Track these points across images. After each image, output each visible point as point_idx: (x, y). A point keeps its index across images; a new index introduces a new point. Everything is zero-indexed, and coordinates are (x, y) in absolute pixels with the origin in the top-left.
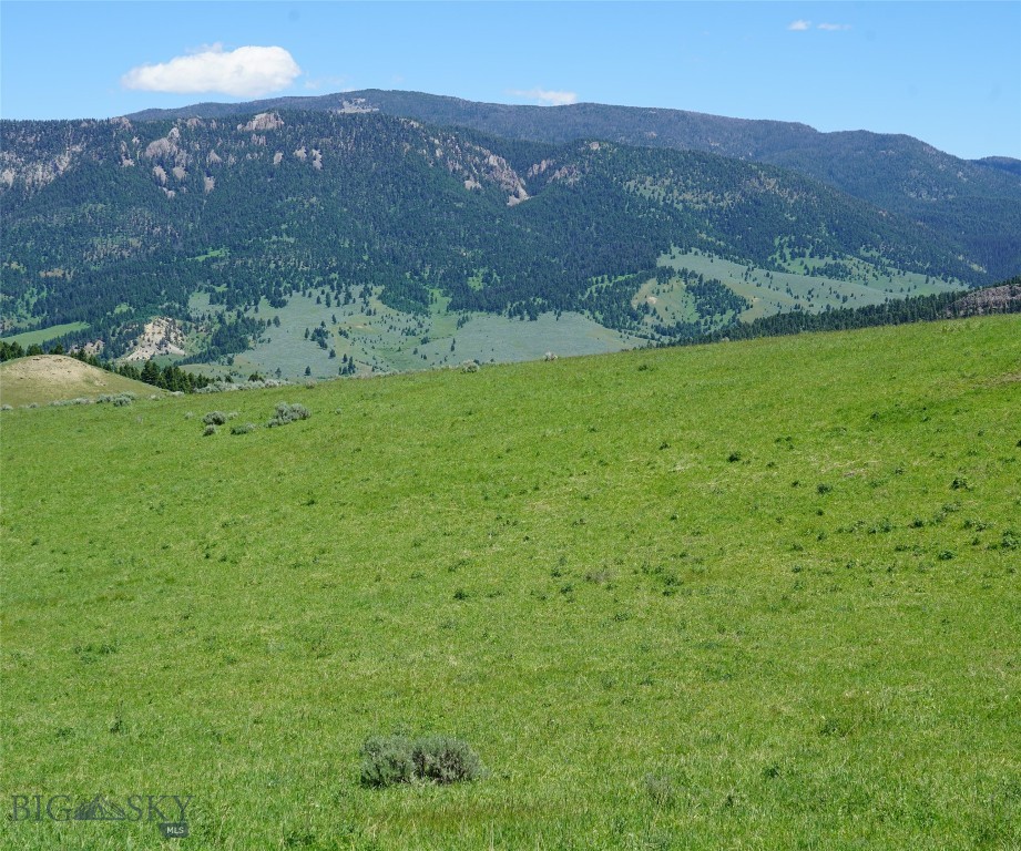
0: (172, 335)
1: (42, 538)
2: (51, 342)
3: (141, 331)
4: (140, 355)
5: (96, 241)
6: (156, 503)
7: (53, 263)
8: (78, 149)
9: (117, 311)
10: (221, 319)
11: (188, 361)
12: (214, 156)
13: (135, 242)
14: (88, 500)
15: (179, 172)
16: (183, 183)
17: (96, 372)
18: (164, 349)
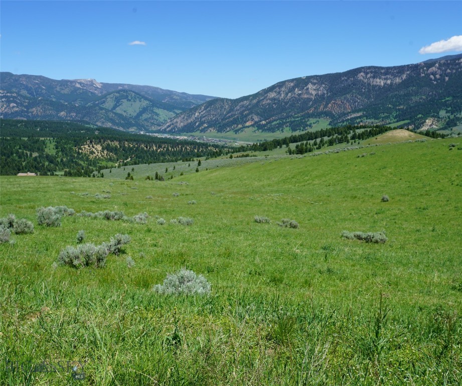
0: (434, 123)
1: (403, 178)
2: (399, 126)
3: (425, 122)
4: (424, 128)
5: (413, 98)
6: (435, 169)
7: (400, 104)
8: (408, 72)
9: (418, 116)
10: (449, 117)
11: (438, 130)
12: (449, 71)
13: (424, 97)
14: (415, 168)
15: (438, 76)
16: (439, 79)
17: (412, 133)
18: (431, 127)
